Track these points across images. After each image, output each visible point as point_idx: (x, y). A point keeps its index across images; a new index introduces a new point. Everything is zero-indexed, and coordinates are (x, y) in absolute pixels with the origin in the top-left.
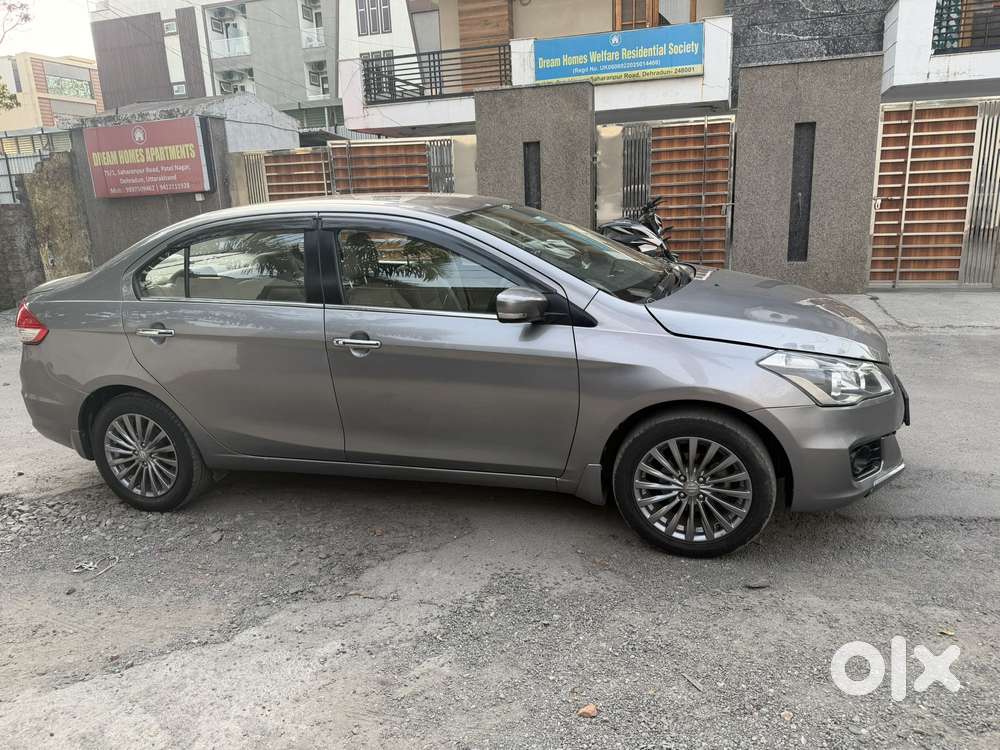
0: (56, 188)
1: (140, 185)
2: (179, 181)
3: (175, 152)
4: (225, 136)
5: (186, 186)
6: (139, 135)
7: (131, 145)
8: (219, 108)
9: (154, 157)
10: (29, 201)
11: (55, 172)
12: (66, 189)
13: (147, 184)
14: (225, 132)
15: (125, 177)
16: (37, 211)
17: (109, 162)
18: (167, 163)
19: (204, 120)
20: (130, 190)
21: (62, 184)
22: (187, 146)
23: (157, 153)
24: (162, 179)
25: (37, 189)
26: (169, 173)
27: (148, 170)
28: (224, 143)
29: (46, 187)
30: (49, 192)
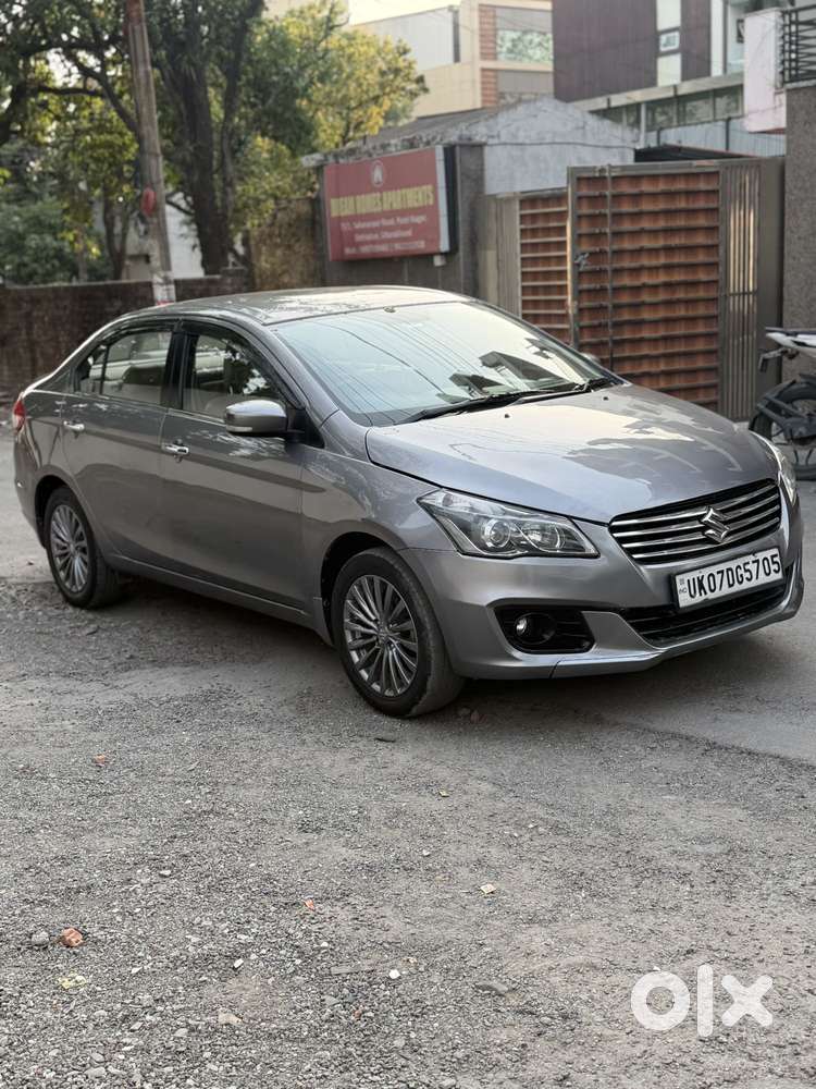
0: (289, 247)
1: (373, 242)
2: (415, 238)
3: (415, 196)
4: (482, 170)
5: (420, 246)
6: (378, 175)
7: (367, 187)
8: (488, 127)
9: (391, 205)
10: (252, 265)
11: (290, 225)
12: (302, 248)
13: (381, 242)
14: (482, 165)
15: (361, 231)
16: (261, 276)
17: (347, 212)
18: (404, 213)
19: (450, 152)
20: (365, 250)
21: (298, 240)
22: (424, 188)
23: (393, 199)
24: (396, 234)
25: (264, 248)
26: (404, 227)
27: (385, 222)
28: (479, 180)
29: (277, 246)
30: (279, 252)
